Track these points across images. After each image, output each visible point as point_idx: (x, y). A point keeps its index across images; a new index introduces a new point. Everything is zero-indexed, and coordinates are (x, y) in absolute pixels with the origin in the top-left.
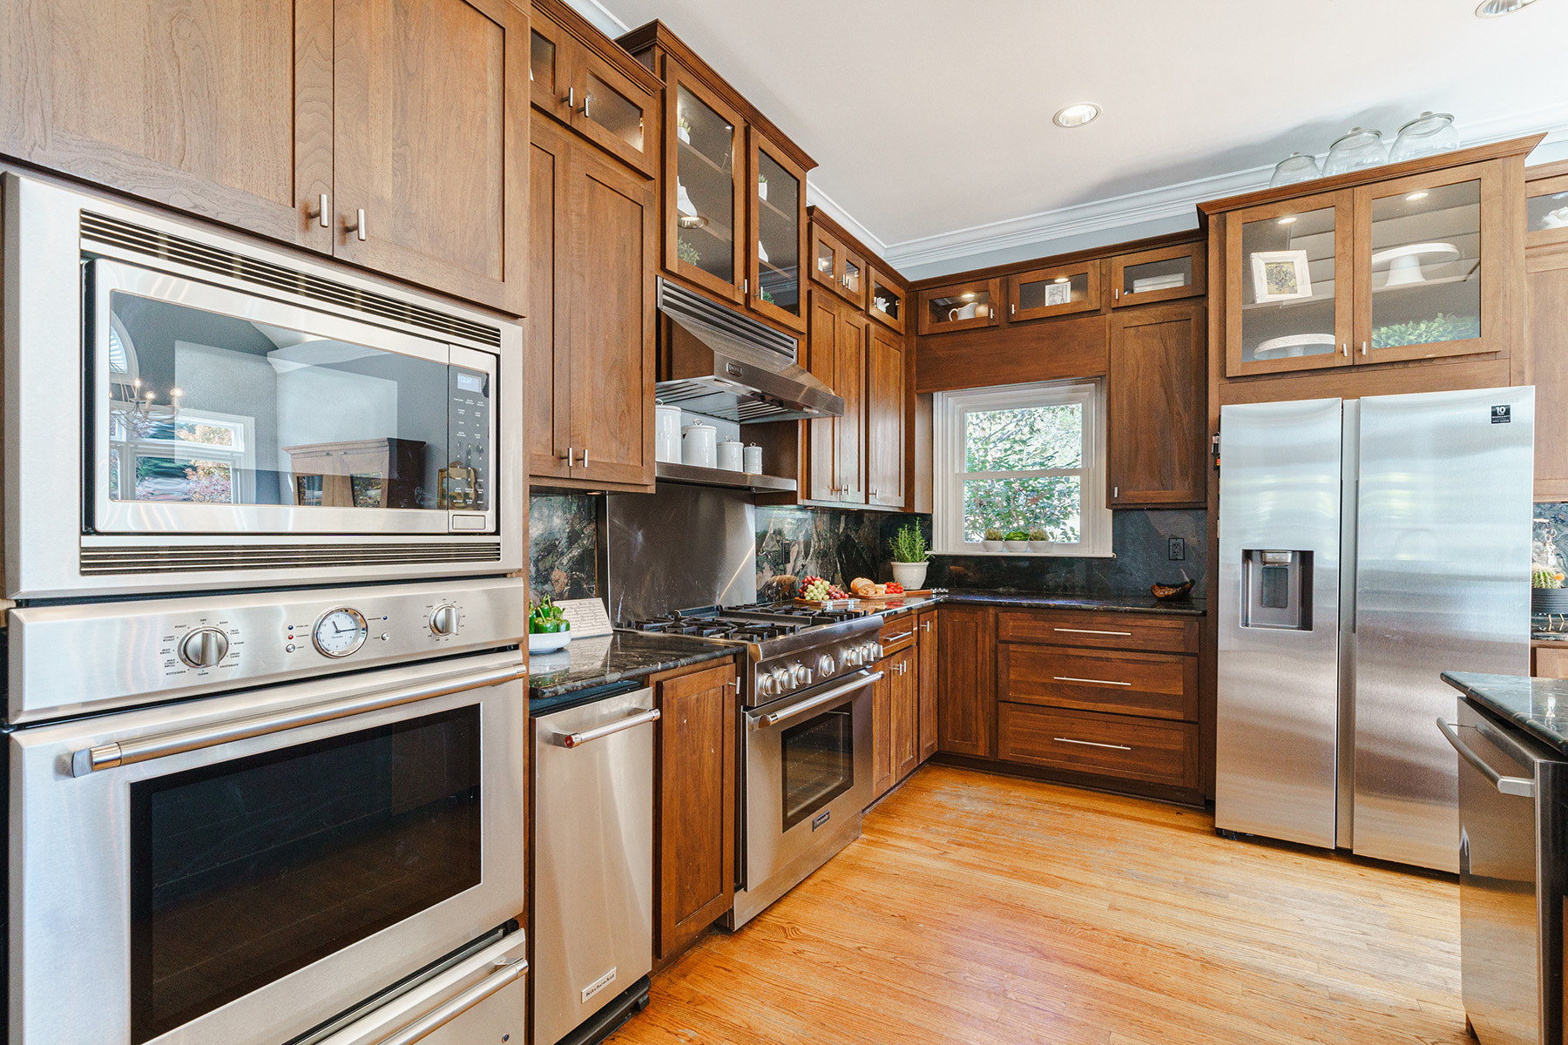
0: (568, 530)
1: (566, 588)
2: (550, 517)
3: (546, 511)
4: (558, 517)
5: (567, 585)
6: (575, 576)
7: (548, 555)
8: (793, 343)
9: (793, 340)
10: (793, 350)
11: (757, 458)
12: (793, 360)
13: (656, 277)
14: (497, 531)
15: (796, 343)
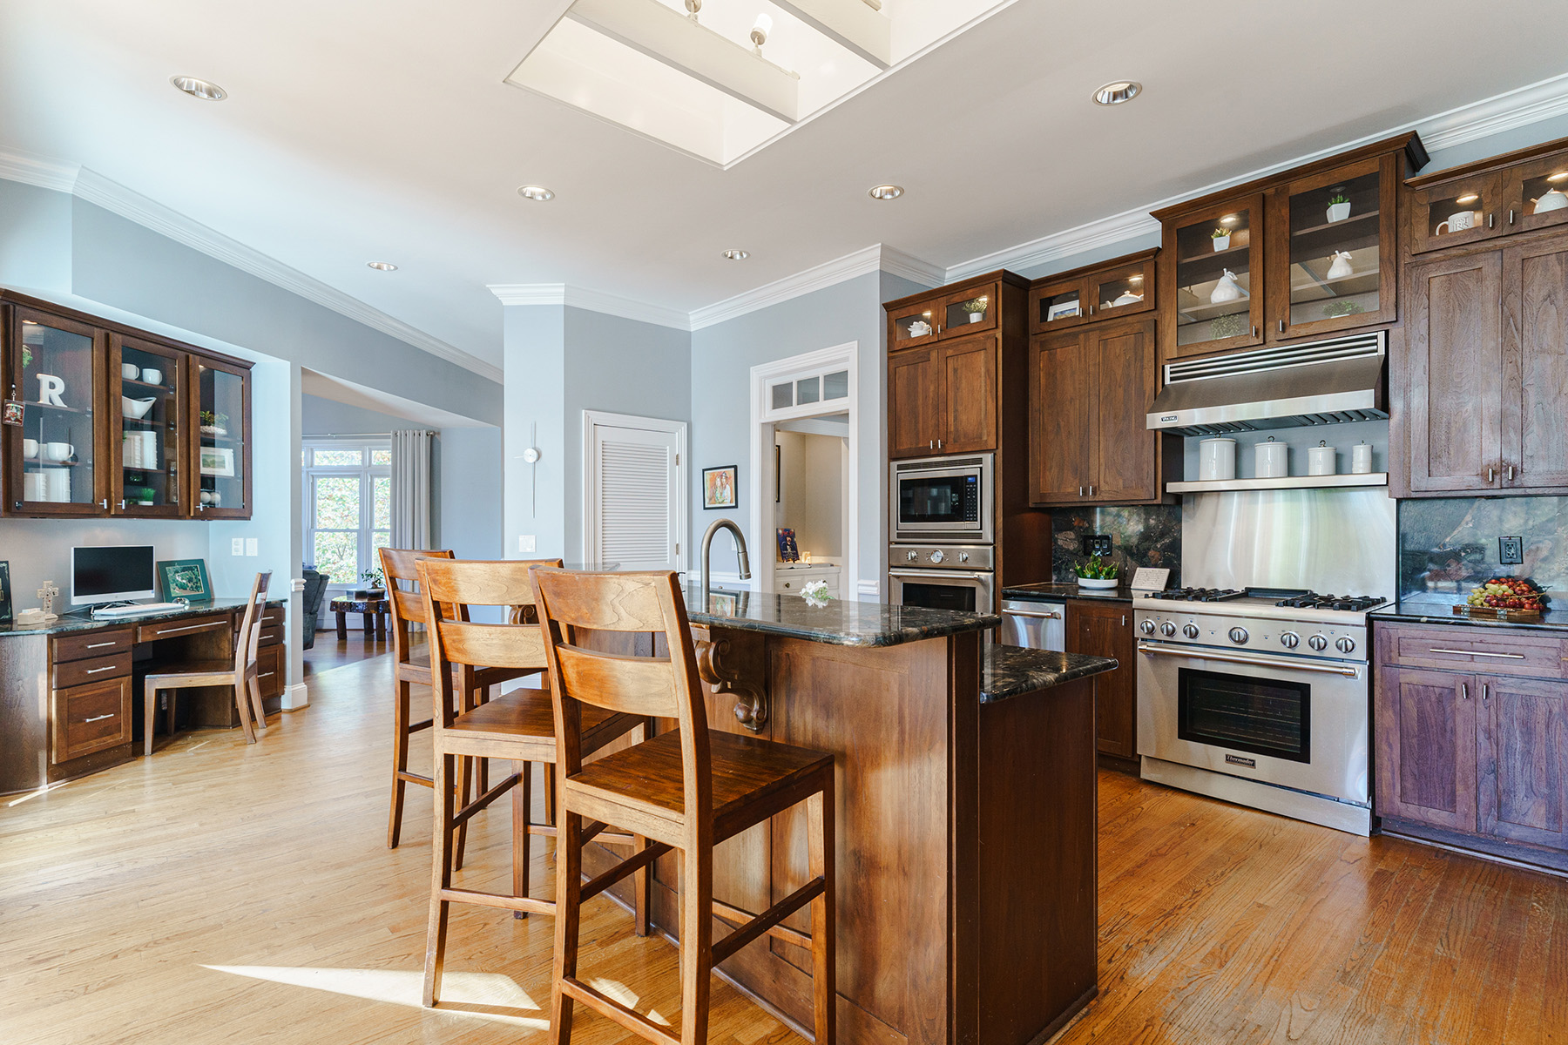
0: (1161, 527)
1: (1163, 562)
4: (1153, 519)
5: (1164, 559)
6: (1167, 555)
7: (1146, 541)
8: (1376, 337)
9: (1375, 334)
10: (1376, 344)
11: (1361, 455)
12: (1376, 354)
13: (1163, 367)
14: (981, 529)
15: (1381, 335)
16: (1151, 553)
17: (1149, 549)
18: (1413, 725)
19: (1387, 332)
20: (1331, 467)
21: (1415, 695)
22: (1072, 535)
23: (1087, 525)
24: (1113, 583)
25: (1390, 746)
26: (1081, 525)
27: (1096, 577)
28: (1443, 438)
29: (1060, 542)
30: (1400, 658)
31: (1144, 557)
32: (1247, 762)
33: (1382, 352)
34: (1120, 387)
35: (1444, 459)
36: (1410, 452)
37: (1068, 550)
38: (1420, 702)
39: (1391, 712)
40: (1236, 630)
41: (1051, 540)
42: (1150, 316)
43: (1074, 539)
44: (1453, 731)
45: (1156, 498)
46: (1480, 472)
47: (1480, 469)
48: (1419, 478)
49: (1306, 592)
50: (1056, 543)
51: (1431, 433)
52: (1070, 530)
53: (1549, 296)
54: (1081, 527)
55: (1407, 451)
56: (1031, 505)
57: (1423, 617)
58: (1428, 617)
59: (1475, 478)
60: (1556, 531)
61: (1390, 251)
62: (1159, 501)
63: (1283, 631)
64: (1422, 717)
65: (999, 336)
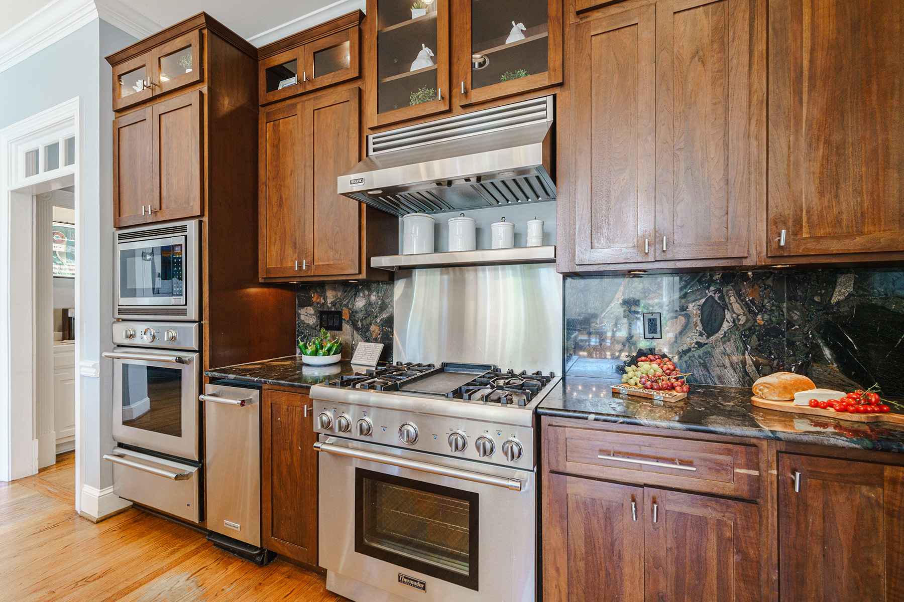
0: (380, 303)
1: (379, 336)
2: (369, 295)
3: (367, 293)
4: (374, 296)
5: (379, 334)
6: (385, 330)
7: (368, 316)
8: (545, 102)
9: (544, 99)
10: (546, 110)
11: (533, 230)
12: (545, 120)
13: (367, 137)
14: (186, 305)
15: (550, 100)
16: (373, 328)
17: (371, 324)
18: (579, 544)
19: (555, 97)
20: (510, 241)
21: (582, 510)
22: (311, 310)
23: (323, 301)
24: (337, 358)
25: (557, 570)
26: (318, 300)
27: (315, 353)
28: (604, 207)
29: (302, 317)
30: (567, 463)
31: (367, 331)
32: (418, 584)
33: (550, 118)
34: (331, 157)
35: (605, 230)
36: (575, 224)
37: (308, 325)
38: (587, 518)
39: (558, 530)
40: (405, 426)
41: (295, 315)
42: (356, 85)
43: (314, 315)
44: (620, 557)
45: (360, 272)
46: (636, 243)
47: (636, 240)
48: (583, 250)
49: (489, 367)
50: (299, 318)
51: (593, 202)
52: (310, 305)
53: (697, 52)
54: (318, 303)
55: (572, 222)
56: (261, 280)
57: (590, 413)
58: (597, 414)
59: (632, 250)
60: (687, 308)
61: (557, 9)
62: (363, 276)
63: (451, 430)
64: (589, 540)
65: (205, 90)
